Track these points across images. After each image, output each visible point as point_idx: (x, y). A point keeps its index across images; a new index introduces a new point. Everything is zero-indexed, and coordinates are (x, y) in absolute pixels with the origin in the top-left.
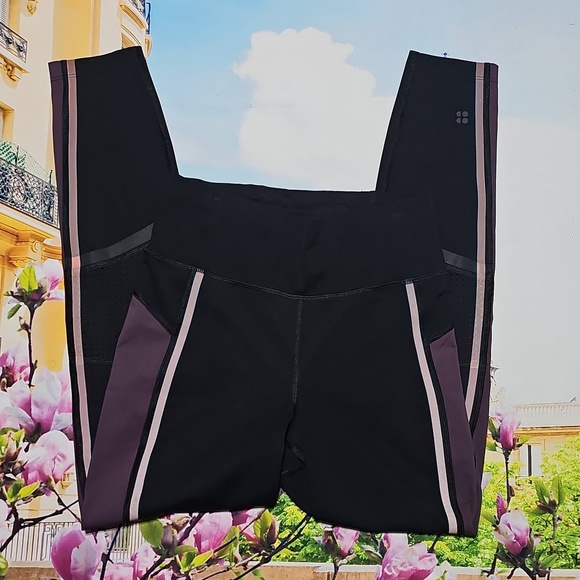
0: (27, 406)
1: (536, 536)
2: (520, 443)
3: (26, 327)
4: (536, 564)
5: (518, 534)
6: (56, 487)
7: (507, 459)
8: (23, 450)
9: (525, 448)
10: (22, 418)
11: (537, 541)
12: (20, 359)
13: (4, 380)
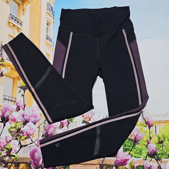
0: (23, 116)
1: (158, 150)
2: (153, 125)
3: (23, 95)
4: (158, 157)
5: (153, 149)
6: (31, 137)
7: (149, 129)
8: (22, 127)
9: (154, 126)
10: (22, 119)
11: (158, 151)
12: (22, 104)
13: (17, 109)
